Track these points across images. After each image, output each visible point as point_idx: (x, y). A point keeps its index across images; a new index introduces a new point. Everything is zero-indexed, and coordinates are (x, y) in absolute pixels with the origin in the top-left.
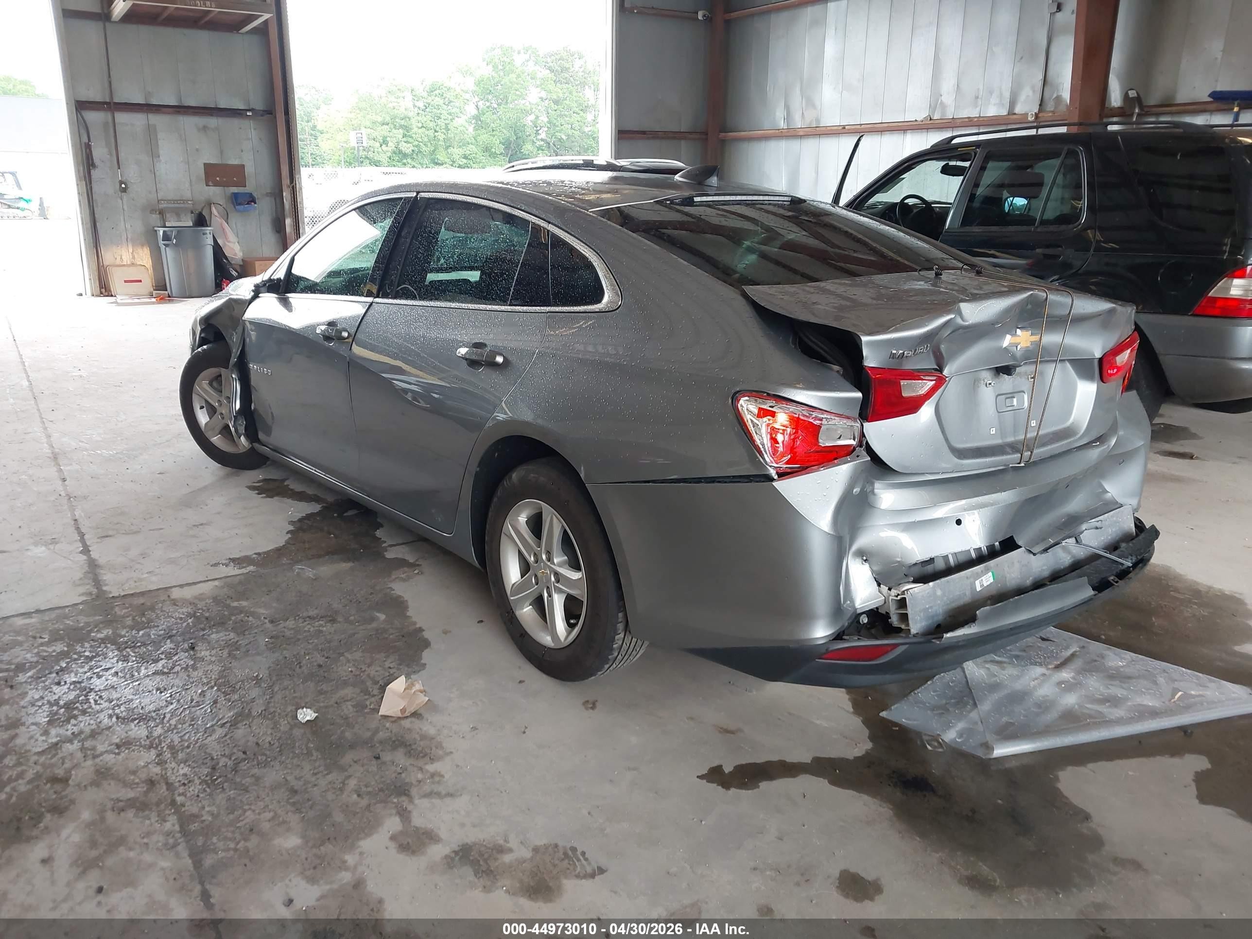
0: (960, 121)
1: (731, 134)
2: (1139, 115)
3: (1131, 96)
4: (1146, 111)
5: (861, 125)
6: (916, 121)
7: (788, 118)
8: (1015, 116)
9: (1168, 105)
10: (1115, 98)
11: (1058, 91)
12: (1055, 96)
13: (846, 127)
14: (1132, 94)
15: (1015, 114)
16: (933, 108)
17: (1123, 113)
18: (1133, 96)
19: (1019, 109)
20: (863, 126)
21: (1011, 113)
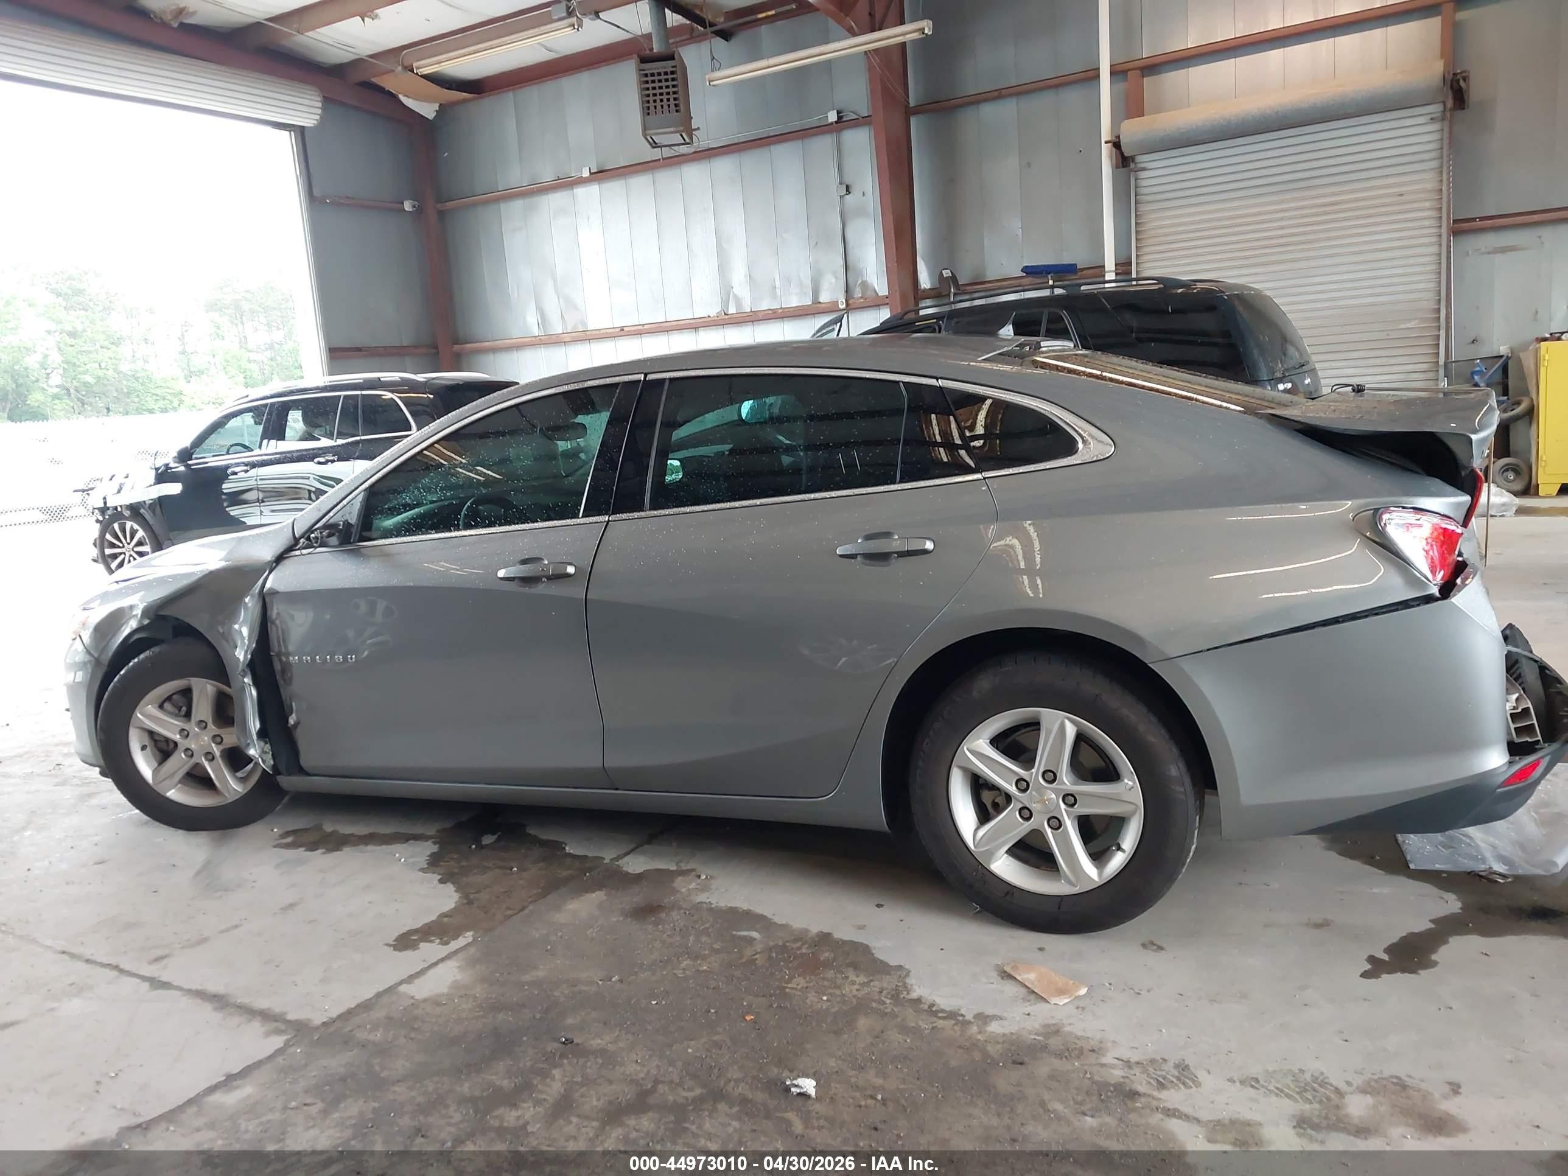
0: (763, 313)
1: (469, 345)
2: (955, 294)
3: (945, 276)
4: (961, 290)
5: (643, 325)
6: (709, 316)
7: (543, 321)
8: (819, 305)
9: (978, 284)
10: (925, 281)
11: (862, 276)
12: (860, 282)
13: (625, 329)
14: (946, 273)
15: (820, 303)
16: (726, 302)
17: (937, 294)
18: (947, 275)
19: (825, 298)
20: (646, 327)
21: (816, 301)
